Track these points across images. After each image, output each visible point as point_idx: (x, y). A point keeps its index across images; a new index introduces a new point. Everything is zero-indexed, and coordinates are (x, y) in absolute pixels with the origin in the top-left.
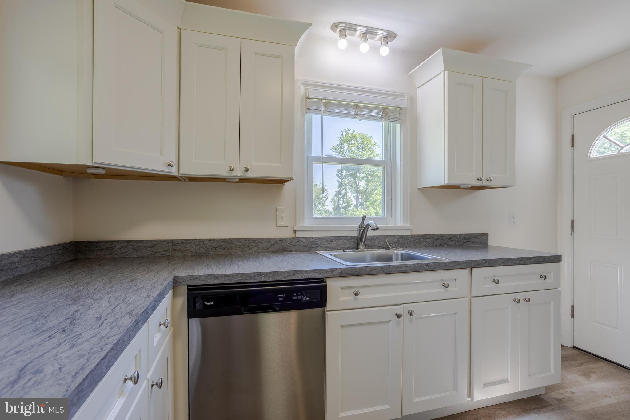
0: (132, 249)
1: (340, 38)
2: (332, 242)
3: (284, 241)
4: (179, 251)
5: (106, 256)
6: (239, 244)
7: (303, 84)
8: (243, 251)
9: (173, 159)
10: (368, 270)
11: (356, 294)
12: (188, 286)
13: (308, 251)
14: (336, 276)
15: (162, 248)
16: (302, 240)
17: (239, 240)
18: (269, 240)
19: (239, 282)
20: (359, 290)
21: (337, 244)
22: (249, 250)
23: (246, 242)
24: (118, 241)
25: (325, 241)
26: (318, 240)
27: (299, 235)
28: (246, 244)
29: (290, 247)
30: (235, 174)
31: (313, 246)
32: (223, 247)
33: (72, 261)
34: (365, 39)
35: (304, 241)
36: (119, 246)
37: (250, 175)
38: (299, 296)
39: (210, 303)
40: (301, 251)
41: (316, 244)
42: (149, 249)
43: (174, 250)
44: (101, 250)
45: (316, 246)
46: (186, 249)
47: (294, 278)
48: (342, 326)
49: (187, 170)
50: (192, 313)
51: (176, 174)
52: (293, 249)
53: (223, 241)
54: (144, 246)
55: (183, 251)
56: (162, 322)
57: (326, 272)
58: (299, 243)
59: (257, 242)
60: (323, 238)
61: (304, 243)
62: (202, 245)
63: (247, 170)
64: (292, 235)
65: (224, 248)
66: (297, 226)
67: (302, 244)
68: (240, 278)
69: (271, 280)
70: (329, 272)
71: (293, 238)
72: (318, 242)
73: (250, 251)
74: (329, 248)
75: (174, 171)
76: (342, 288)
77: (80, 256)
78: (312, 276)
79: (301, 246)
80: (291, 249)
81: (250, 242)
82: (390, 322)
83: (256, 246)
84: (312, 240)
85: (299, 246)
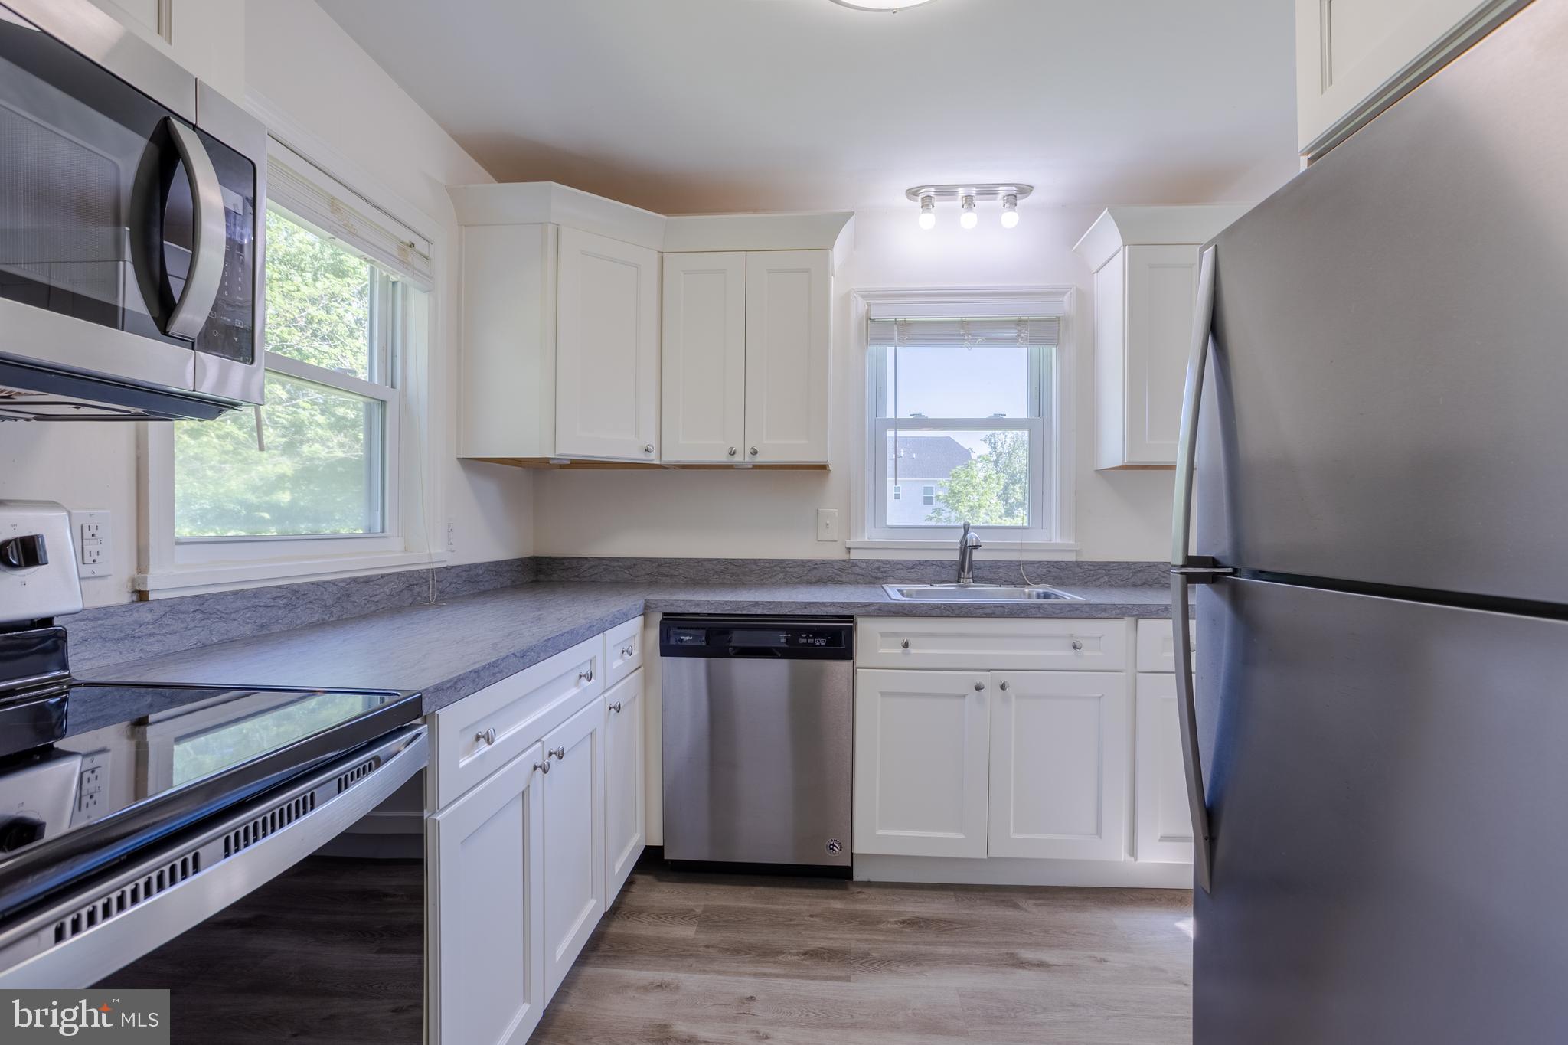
0: (605, 570)
1: (921, 210)
2: (914, 570)
3: (828, 565)
4: (667, 576)
5: (572, 579)
6: (754, 567)
7: (863, 296)
8: (762, 580)
9: (651, 441)
10: (925, 608)
11: (906, 645)
12: (664, 614)
13: (870, 583)
14: (871, 614)
15: (644, 570)
16: (859, 564)
17: (755, 562)
18: (803, 563)
19: (727, 612)
20: (911, 641)
21: (924, 573)
22: (770, 577)
23: (767, 565)
24: (586, 558)
25: (902, 567)
26: (889, 566)
27: (854, 555)
28: (768, 568)
29: (838, 575)
30: (738, 459)
31: (880, 575)
32: (731, 571)
33: (533, 581)
34: (969, 204)
35: (864, 565)
36: (586, 566)
37: (760, 459)
38: (811, 638)
39: (688, 638)
40: (858, 583)
41: (885, 572)
42: (626, 571)
43: (661, 574)
44: (566, 570)
45: (885, 575)
46: (675, 573)
47: (806, 612)
48: (883, 694)
49: (671, 456)
50: (668, 649)
51: (657, 462)
52: (844, 579)
53: (731, 562)
54: (619, 566)
55: (672, 576)
56: (626, 649)
57: (854, 607)
58: (854, 569)
59: (784, 565)
60: (897, 562)
61: (862, 569)
62: (699, 568)
63: (755, 452)
64: (843, 556)
65: (733, 574)
66: (852, 540)
67: (860, 572)
68: (729, 608)
69: (771, 613)
70: (859, 607)
71: (844, 561)
72: (887, 569)
73: (773, 580)
74: (909, 580)
75: (653, 458)
76: (883, 635)
77: (541, 577)
78: (832, 611)
79: (858, 575)
80: (841, 580)
81: (773, 565)
82: (967, 697)
83: (782, 573)
84: (877, 564)
85: (854, 574)
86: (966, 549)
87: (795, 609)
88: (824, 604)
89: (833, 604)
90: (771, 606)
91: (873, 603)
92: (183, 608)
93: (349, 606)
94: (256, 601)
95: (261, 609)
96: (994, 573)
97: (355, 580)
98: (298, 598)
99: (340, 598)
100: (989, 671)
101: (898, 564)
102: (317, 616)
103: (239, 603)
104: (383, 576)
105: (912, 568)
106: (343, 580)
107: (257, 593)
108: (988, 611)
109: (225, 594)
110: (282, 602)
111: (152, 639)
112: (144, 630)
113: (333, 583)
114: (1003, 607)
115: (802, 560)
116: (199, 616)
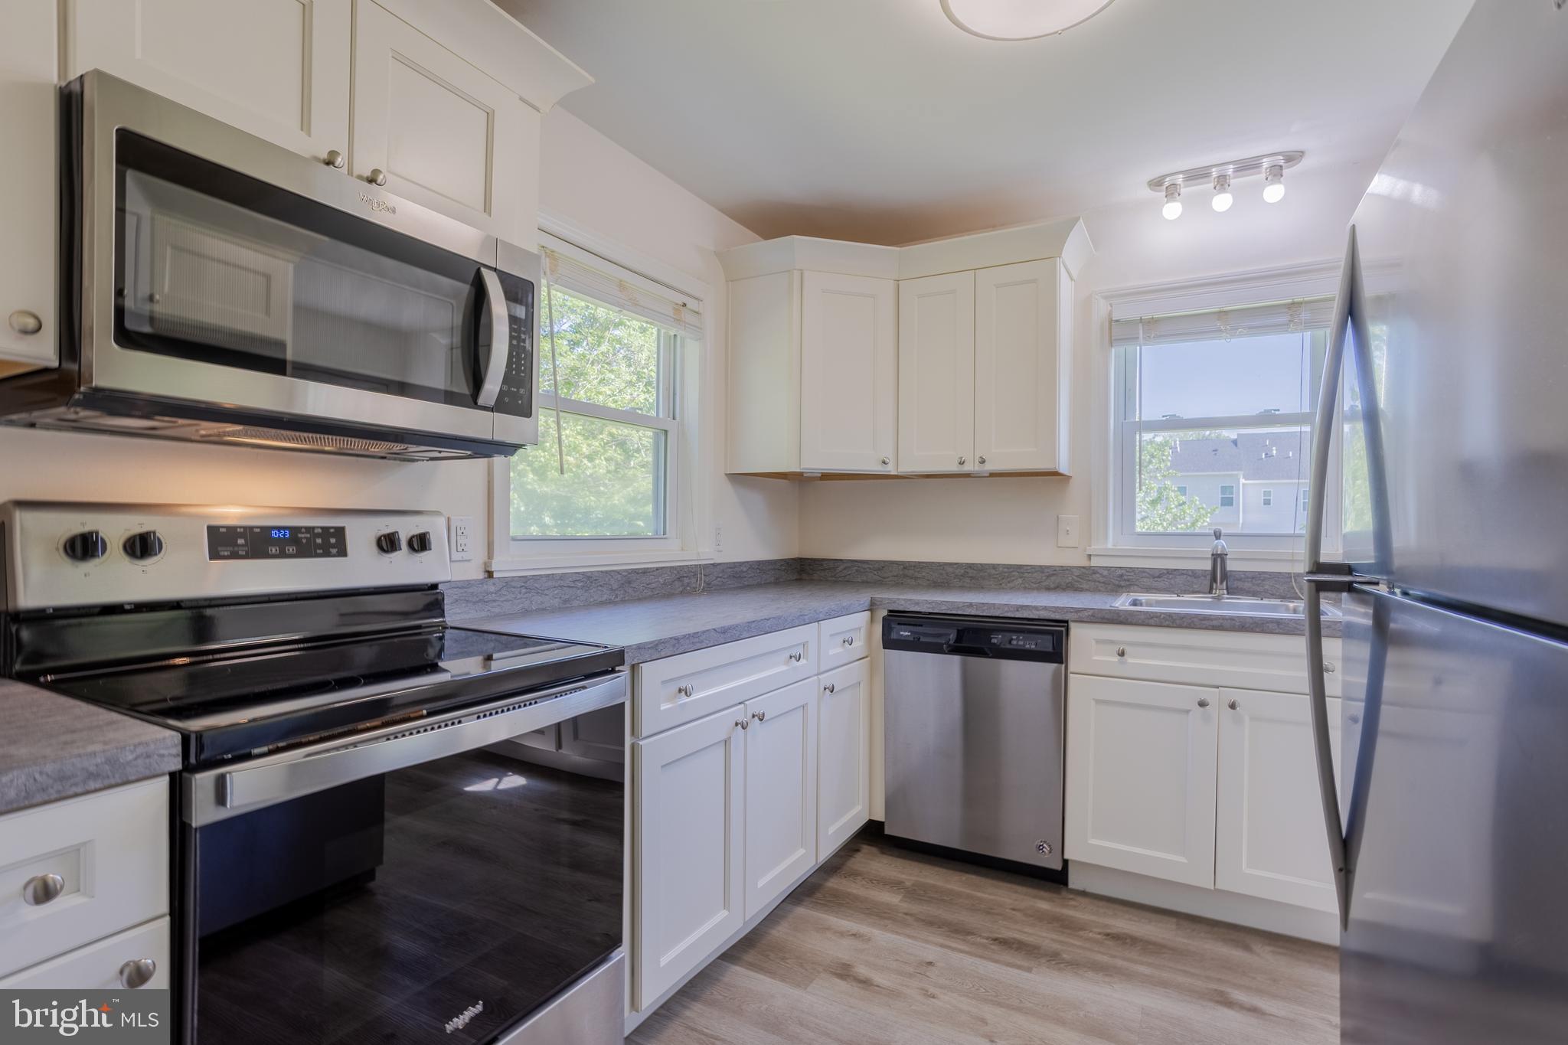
0: (857, 571)
1: (1166, 199)
2: (1162, 579)
3: (1067, 572)
4: (912, 578)
5: (830, 579)
6: (993, 572)
7: (1106, 298)
8: (1001, 584)
9: (888, 453)
10: (1143, 617)
11: (1122, 654)
12: (890, 611)
13: (1112, 591)
14: (1085, 620)
15: (891, 572)
16: (1101, 571)
17: (994, 566)
18: (1042, 569)
19: (944, 612)
20: (1128, 649)
21: (1172, 582)
22: (1009, 582)
23: (1006, 570)
24: (841, 560)
25: (1148, 575)
26: (1132, 574)
27: (1095, 562)
28: (1005, 573)
29: (1078, 581)
30: (968, 468)
31: (1122, 583)
32: (970, 575)
33: (796, 579)
34: (1223, 185)
35: (1105, 573)
36: (842, 567)
37: (990, 467)
38: (1021, 640)
39: (907, 633)
40: (1100, 591)
41: (1128, 581)
42: (876, 572)
43: (905, 576)
44: (824, 570)
45: (1128, 583)
46: (919, 576)
47: (1018, 615)
48: (1098, 702)
49: (905, 468)
50: (889, 643)
51: (893, 473)
52: (1085, 586)
53: (971, 566)
54: (870, 568)
55: (916, 579)
56: (847, 639)
57: (1067, 612)
58: (1094, 576)
59: (1022, 570)
60: (1143, 570)
61: (1104, 577)
62: (941, 571)
63: (983, 461)
64: (1084, 563)
65: (972, 578)
66: (1093, 547)
67: (1101, 579)
68: (945, 608)
69: (985, 614)
70: (1072, 612)
71: (1084, 567)
72: (1131, 577)
73: (1011, 585)
74: (1156, 589)
75: (891, 469)
76: (1098, 642)
77: (804, 576)
78: (1044, 615)
79: (1099, 582)
80: (1081, 586)
81: (1011, 570)
82: (1191, 713)
83: (1021, 578)
84: (1120, 572)
85: (1095, 581)
86: (1219, 558)
87: (1007, 612)
88: (1036, 608)
89: (1045, 608)
90: (985, 608)
91: (1085, 609)
92: (513, 584)
93: (630, 590)
94: (562, 583)
95: (565, 588)
96: (1258, 585)
97: (635, 571)
98: (591, 582)
99: (623, 584)
100: (1218, 687)
101: (1144, 572)
102: (605, 597)
103: (550, 583)
104: (657, 569)
105: (1159, 577)
106: (626, 570)
107: (563, 576)
108: (1215, 623)
109: (541, 576)
110: (580, 584)
111: (494, 604)
112: (490, 597)
113: (618, 572)
114: (1234, 620)
115: (1040, 566)
116: (524, 591)
